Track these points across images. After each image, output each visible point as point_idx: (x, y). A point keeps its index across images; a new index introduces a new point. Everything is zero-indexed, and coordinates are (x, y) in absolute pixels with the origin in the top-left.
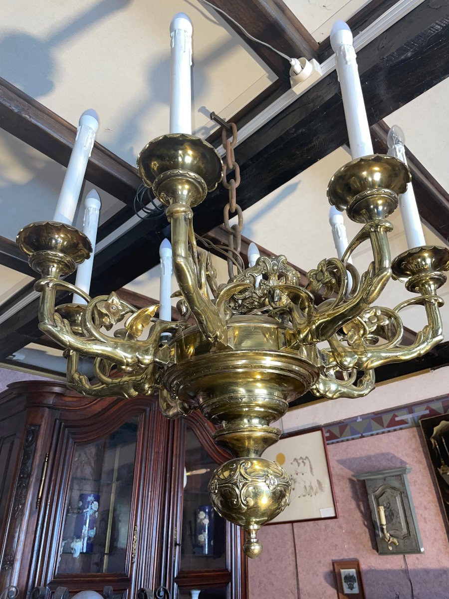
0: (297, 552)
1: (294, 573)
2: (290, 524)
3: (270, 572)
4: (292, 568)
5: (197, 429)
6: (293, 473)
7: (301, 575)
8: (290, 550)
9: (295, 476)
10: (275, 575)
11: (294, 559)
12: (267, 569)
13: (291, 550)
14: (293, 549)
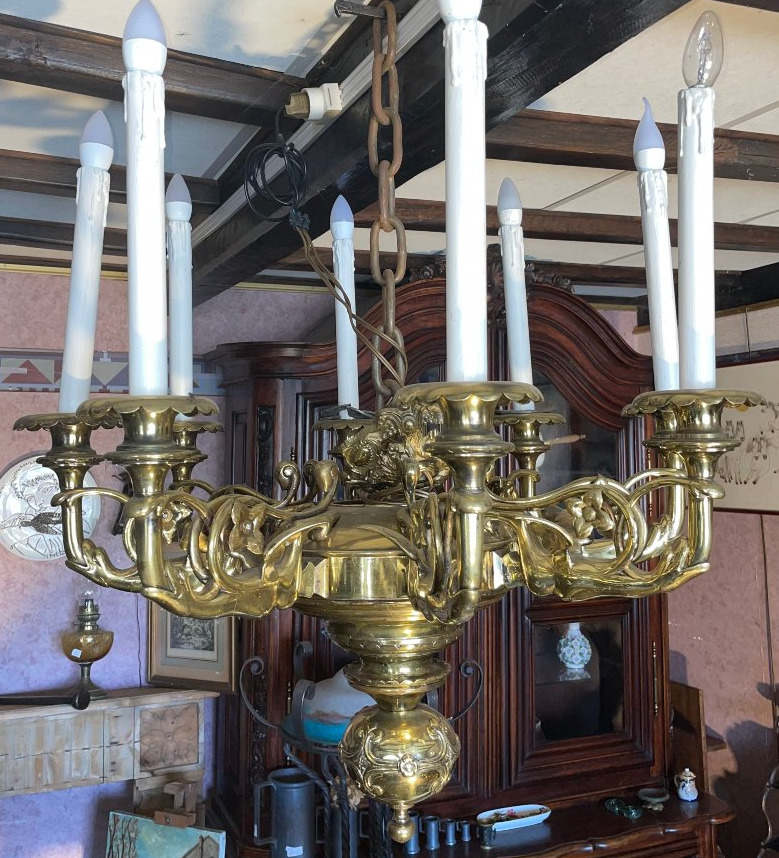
0: (768, 561)
1: (761, 595)
2: (759, 516)
3: (720, 585)
4: (759, 584)
5: (554, 373)
6: (766, 428)
7: (774, 600)
8: (756, 558)
9: (768, 435)
10: (729, 590)
11: (763, 571)
12: (715, 580)
13: (758, 557)
14: (762, 556)
